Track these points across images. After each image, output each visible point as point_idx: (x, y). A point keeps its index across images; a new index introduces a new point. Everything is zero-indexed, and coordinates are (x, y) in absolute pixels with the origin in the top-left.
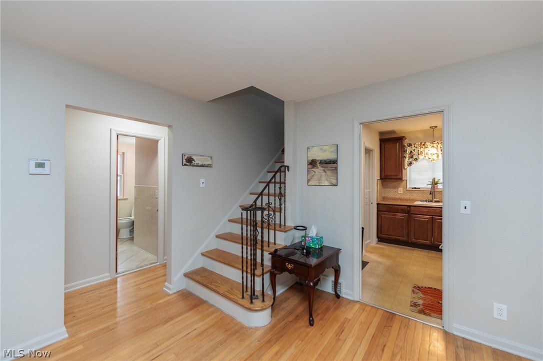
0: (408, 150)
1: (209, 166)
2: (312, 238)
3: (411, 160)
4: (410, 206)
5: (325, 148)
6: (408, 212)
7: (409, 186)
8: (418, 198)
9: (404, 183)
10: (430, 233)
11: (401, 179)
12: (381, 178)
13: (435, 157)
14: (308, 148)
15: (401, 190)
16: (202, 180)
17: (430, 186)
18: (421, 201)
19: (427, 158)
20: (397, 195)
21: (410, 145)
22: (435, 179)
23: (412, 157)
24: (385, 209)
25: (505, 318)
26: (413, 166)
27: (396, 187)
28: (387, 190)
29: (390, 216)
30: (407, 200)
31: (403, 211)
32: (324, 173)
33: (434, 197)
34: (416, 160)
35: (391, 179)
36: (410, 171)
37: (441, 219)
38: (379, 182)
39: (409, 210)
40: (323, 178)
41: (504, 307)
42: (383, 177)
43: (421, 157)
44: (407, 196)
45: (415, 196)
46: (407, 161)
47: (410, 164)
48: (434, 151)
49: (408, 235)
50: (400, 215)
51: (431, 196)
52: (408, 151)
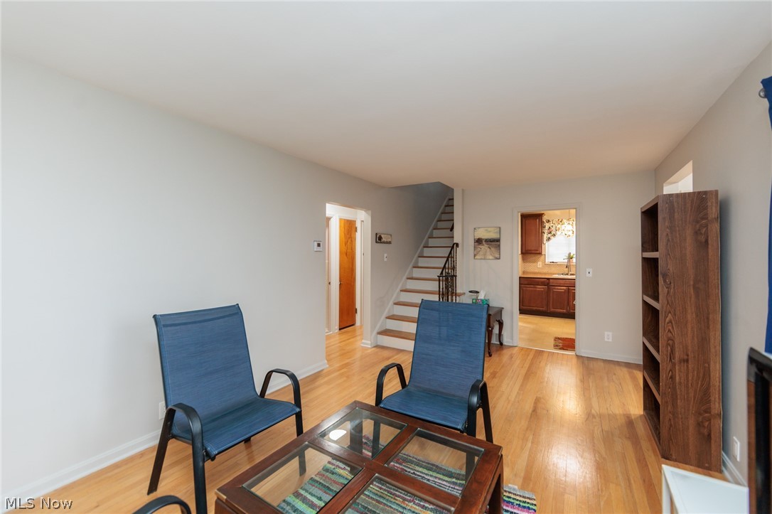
0: (547, 225)
1: (390, 243)
2: (482, 300)
3: (549, 235)
4: (548, 279)
5: (489, 229)
6: (548, 285)
7: (548, 260)
8: (556, 272)
9: (543, 257)
10: (566, 302)
11: (540, 254)
12: (522, 253)
13: (570, 233)
14: (475, 229)
15: (540, 264)
16: (385, 255)
17: (566, 261)
18: (558, 274)
19: (563, 234)
20: (537, 269)
21: (548, 221)
22: (570, 253)
23: (550, 233)
24: (526, 283)
25: (610, 340)
26: (551, 241)
27: (535, 261)
28: (527, 264)
29: (531, 288)
30: (545, 274)
31: (543, 284)
32: (489, 250)
33: (569, 270)
34: (554, 235)
35: (531, 253)
36: (548, 245)
37: (574, 290)
38: (520, 256)
39: (547, 282)
40: (488, 253)
41: (610, 334)
42: (524, 251)
43: (558, 233)
44: (545, 271)
45: (553, 270)
46: (545, 236)
47: (549, 239)
48: (570, 227)
49: (548, 305)
50: (540, 288)
51: (567, 269)
52: (547, 227)
